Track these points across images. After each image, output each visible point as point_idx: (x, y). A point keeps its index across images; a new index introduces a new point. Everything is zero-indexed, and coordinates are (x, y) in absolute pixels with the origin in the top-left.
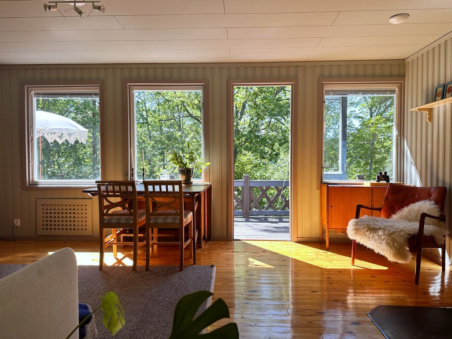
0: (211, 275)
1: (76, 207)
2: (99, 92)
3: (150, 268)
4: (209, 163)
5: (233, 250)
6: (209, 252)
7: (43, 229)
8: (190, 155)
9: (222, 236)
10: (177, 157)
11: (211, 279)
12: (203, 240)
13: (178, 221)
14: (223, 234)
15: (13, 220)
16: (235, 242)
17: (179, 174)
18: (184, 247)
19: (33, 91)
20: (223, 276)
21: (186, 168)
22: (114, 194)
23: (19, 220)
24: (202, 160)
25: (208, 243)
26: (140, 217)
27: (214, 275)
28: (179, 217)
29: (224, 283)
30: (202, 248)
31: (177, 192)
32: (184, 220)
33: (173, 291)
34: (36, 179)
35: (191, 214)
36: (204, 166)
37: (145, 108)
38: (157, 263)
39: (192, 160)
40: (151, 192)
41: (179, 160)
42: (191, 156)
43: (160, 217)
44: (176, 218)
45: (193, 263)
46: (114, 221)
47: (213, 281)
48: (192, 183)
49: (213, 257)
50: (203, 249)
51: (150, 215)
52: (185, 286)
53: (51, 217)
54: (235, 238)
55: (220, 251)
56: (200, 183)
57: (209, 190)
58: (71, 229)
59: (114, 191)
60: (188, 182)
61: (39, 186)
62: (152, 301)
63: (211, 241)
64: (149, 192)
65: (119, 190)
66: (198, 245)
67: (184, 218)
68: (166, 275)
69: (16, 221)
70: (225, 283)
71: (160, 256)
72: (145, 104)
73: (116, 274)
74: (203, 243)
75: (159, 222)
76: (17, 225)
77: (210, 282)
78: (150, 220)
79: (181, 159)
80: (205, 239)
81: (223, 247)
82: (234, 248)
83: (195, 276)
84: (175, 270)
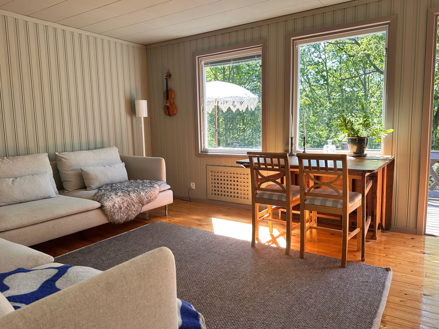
0: (384, 282)
1: (239, 176)
2: (261, 54)
3: (305, 256)
4: (392, 130)
5: (424, 250)
6: (386, 246)
7: (212, 194)
8: (365, 119)
9: (407, 227)
10: (347, 122)
11: (383, 289)
12: (379, 229)
13: (340, 206)
14: (409, 224)
15: (190, 184)
16: (427, 237)
17: (349, 144)
18: (348, 238)
19: (203, 61)
20: (403, 289)
21: (358, 136)
22: (266, 167)
23: (194, 184)
24: (382, 125)
25: (386, 234)
26: (294, 195)
27: (388, 283)
28: (342, 201)
29: (402, 299)
30: (376, 239)
31: (340, 170)
32: (349, 205)
33: (328, 294)
34: (207, 147)
35: (360, 197)
36: (384, 134)
37: (326, 67)
38: (316, 250)
39: (367, 126)
40: (306, 167)
41: (349, 127)
42: (365, 121)
43: (318, 198)
44: (337, 202)
45: (361, 259)
46: (266, 197)
47: (386, 293)
48: (365, 156)
49: (390, 255)
50: (377, 241)
51: (305, 194)
52: (345, 290)
53: (218, 183)
54: (427, 232)
55: (402, 248)
56: (377, 156)
57: (391, 165)
58: (234, 197)
59: (265, 164)
60: (360, 155)
61: (208, 153)
62: (299, 302)
63: (390, 231)
64: (303, 167)
65: (270, 163)
66: (371, 234)
67: (350, 202)
68: (324, 268)
69: (192, 185)
70: (405, 301)
71: (320, 241)
72: (326, 63)
73: (267, 256)
74: (378, 233)
75: (315, 204)
76: (193, 188)
77: (381, 293)
78: (305, 200)
79: (352, 124)
80: (382, 228)
81: (407, 243)
82: (426, 246)
83: (361, 279)
84: (335, 265)
